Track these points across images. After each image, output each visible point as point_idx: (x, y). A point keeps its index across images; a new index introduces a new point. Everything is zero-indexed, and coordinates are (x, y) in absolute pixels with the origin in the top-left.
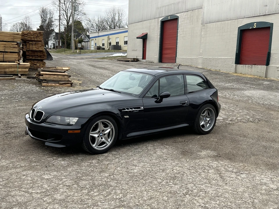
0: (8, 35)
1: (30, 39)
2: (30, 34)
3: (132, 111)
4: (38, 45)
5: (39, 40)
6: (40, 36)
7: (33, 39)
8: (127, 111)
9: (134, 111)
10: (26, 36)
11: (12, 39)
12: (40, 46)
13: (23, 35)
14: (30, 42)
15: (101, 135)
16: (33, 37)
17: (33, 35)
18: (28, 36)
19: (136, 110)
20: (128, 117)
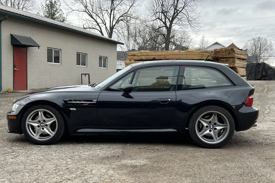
0: (197, 54)
1: (222, 56)
2: (222, 51)
3: (81, 103)
4: (229, 62)
5: (231, 56)
6: (232, 52)
7: (225, 56)
8: (74, 103)
9: (83, 103)
10: (218, 53)
11: (201, 57)
12: (231, 63)
13: (216, 53)
14: (221, 60)
15: (42, 125)
16: (225, 54)
17: (224, 52)
18: (220, 53)
19: (86, 103)
20: (75, 109)
